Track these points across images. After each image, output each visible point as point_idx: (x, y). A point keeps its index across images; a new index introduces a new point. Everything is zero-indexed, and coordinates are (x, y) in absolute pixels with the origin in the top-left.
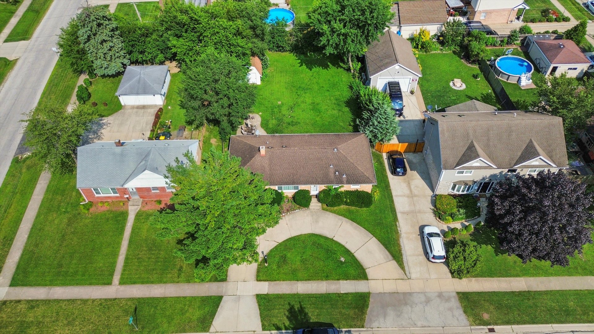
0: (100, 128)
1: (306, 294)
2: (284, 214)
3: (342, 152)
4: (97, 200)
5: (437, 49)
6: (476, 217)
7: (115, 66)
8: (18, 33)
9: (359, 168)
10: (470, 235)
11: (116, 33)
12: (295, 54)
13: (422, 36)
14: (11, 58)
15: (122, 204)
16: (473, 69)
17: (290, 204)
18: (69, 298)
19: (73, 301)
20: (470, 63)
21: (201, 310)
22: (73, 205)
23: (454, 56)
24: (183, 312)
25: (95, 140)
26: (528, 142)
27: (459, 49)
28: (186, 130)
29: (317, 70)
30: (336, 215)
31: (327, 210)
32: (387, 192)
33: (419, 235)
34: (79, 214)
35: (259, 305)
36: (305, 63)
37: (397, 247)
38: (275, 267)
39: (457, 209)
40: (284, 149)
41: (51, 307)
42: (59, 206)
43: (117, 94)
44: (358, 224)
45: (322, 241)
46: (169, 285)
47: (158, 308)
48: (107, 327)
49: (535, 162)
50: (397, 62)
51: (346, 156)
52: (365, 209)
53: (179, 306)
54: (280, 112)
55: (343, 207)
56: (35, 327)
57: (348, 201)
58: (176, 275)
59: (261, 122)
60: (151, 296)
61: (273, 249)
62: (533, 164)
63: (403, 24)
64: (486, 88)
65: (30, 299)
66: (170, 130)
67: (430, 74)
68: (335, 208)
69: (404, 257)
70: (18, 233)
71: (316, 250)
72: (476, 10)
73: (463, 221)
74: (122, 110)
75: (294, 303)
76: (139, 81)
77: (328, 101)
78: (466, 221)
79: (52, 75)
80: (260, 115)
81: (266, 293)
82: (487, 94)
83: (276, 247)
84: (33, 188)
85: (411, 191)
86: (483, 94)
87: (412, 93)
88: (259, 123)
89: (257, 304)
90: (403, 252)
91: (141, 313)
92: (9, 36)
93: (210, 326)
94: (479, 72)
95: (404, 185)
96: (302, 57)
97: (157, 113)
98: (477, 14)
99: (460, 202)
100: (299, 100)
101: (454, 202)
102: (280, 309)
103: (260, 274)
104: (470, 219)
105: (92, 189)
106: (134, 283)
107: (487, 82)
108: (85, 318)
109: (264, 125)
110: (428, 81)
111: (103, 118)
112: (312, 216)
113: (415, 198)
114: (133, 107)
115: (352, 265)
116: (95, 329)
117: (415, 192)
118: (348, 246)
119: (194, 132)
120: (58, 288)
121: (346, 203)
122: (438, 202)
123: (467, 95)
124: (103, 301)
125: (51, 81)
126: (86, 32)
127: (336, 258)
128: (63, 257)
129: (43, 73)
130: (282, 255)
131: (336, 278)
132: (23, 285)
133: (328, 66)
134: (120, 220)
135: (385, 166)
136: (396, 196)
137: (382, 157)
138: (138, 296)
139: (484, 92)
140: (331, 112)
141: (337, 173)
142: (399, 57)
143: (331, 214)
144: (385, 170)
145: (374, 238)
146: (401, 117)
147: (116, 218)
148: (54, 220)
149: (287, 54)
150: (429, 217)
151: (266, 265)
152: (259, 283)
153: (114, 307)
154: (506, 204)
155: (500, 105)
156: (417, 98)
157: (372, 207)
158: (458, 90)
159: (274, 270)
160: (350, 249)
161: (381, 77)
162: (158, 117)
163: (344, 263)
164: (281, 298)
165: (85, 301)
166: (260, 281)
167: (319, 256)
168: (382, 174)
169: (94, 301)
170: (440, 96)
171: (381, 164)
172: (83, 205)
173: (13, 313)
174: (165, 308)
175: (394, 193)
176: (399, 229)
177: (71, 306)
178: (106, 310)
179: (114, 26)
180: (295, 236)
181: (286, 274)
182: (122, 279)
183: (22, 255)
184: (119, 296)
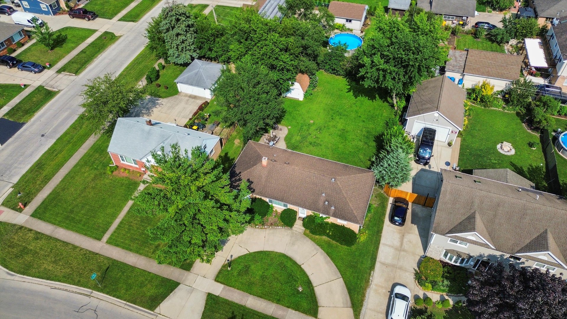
0: (153, 107)
1: (252, 310)
2: (266, 227)
3: (339, 184)
4: (122, 166)
5: (499, 106)
6: (461, 295)
7: (185, 57)
8: (131, 15)
9: (350, 205)
10: (446, 311)
11: (191, 29)
12: (348, 80)
13: (483, 90)
14: (117, 34)
15: (138, 175)
16: (531, 136)
17: (276, 219)
18: (65, 240)
19: (66, 244)
20: (531, 130)
21: (157, 290)
22: (104, 165)
23: (517, 117)
24: (142, 285)
25: (145, 116)
26: (542, 231)
27: (524, 112)
28: (219, 126)
29: (362, 99)
30: (314, 244)
31: (308, 236)
32: (376, 238)
33: (389, 292)
34: (105, 173)
35: (206, 304)
36: (353, 90)
37: (360, 296)
38: (235, 274)
39: (442, 279)
40: (285, 165)
41: (49, 243)
42: (94, 162)
43: (176, 81)
44: (332, 259)
45: (289, 264)
46: (143, 257)
47: (125, 274)
48: (80, 275)
49: (542, 255)
50: (437, 109)
51: (341, 189)
52: (345, 247)
53: (141, 279)
54: (308, 130)
55: (325, 238)
56: (31, 255)
57: (331, 234)
58: (152, 250)
59: (287, 135)
60: (125, 262)
61: (242, 256)
62: (540, 257)
63: (467, 73)
64: (539, 160)
65: (39, 231)
66: (206, 122)
67: (479, 130)
68: (317, 237)
69: (363, 309)
70: (56, 176)
71: (279, 271)
72: (559, 74)
73: (444, 294)
74: (177, 96)
75: (237, 313)
76: (196, 74)
77: (359, 131)
78: (447, 295)
79: (140, 55)
80: (288, 129)
81: (217, 295)
82: (537, 168)
83: (245, 255)
84: (83, 142)
85: (402, 244)
86: (531, 166)
87: (450, 144)
88: (284, 136)
89: (205, 302)
90: (365, 303)
91: (110, 273)
92: (123, 17)
93: (157, 306)
94: (538, 141)
95: (397, 236)
96: (354, 83)
97: (201, 105)
98: (559, 79)
99: (448, 272)
100: (331, 124)
101: (441, 270)
102: (222, 314)
103: (220, 276)
104: (453, 294)
105: (119, 156)
106: (117, 245)
107: (543, 154)
108: (68, 261)
109: (288, 139)
110: (473, 136)
111: (160, 99)
112: (291, 237)
113: (402, 253)
114: (186, 95)
115: (308, 298)
116: (70, 274)
117: (406, 246)
118: (312, 278)
119: (225, 129)
120: (62, 230)
121: (328, 235)
122: (423, 264)
123: (511, 162)
124: (88, 252)
125: (137, 59)
126: (166, 24)
127: (295, 285)
128: (77, 206)
129: (134, 51)
130: (246, 264)
131: (287, 305)
132: (39, 218)
133: (375, 98)
134: (131, 188)
135: (386, 211)
136: (384, 244)
137: (387, 200)
138: (115, 258)
139: (534, 165)
140: (356, 143)
141: (327, 203)
142: (442, 105)
143: (310, 241)
144: (384, 215)
145: (342, 279)
146: (427, 166)
147: (129, 185)
148: (85, 173)
149: (341, 78)
150: (409, 278)
151: (229, 269)
152: (216, 283)
153: (93, 260)
154: (485, 291)
155: (546, 182)
156: (453, 151)
157: (354, 247)
158: (504, 155)
159: (234, 276)
160: (312, 282)
161: (418, 121)
162: (201, 108)
163: (301, 293)
164: (229, 304)
165: (75, 247)
166: (218, 281)
167: (280, 278)
168: (380, 218)
169: (82, 249)
170: (480, 156)
171: (384, 207)
172: (111, 167)
173: (22, 238)
174: (130, 276)
175: (383, 241)
176: (371, 279)
177: (63, 248)
178: (86, 260)
179: (190, 23)
180: (267, 251)
181: (242, 284)
182: (110, 238)
183: (50, 194)
184: (101, 253)
